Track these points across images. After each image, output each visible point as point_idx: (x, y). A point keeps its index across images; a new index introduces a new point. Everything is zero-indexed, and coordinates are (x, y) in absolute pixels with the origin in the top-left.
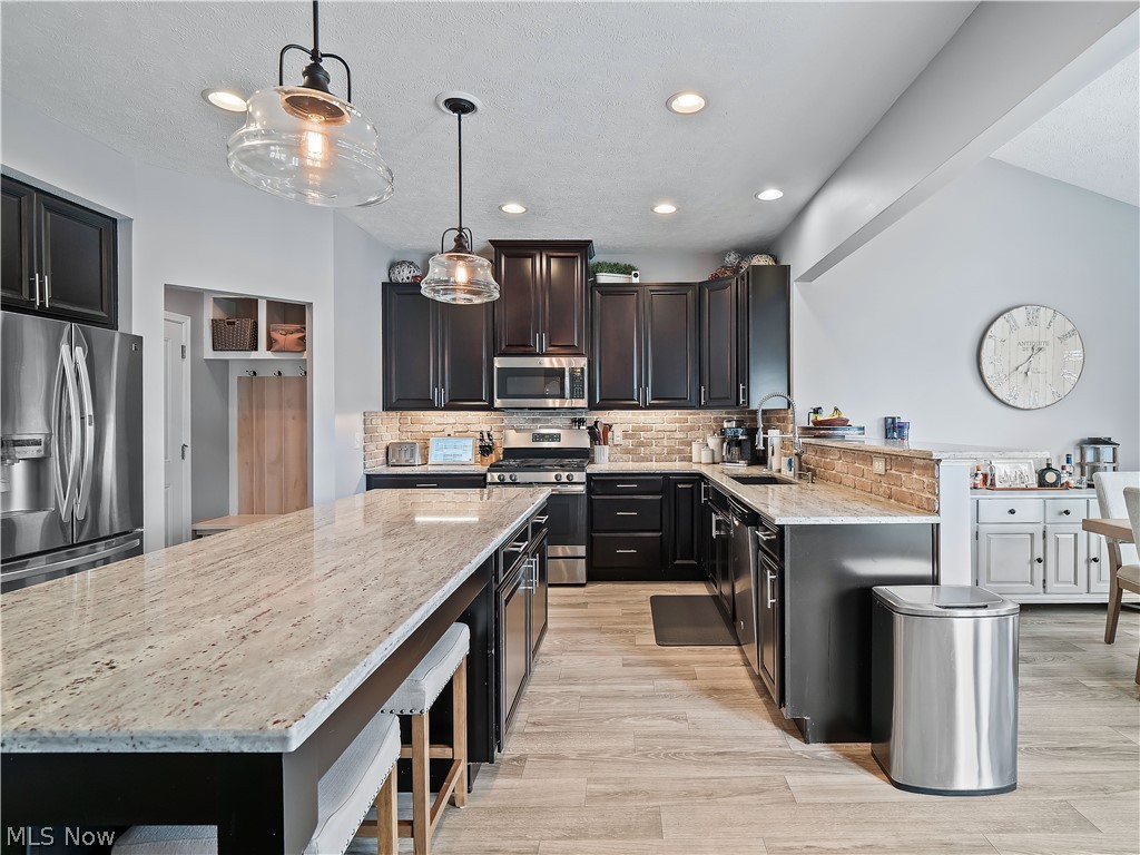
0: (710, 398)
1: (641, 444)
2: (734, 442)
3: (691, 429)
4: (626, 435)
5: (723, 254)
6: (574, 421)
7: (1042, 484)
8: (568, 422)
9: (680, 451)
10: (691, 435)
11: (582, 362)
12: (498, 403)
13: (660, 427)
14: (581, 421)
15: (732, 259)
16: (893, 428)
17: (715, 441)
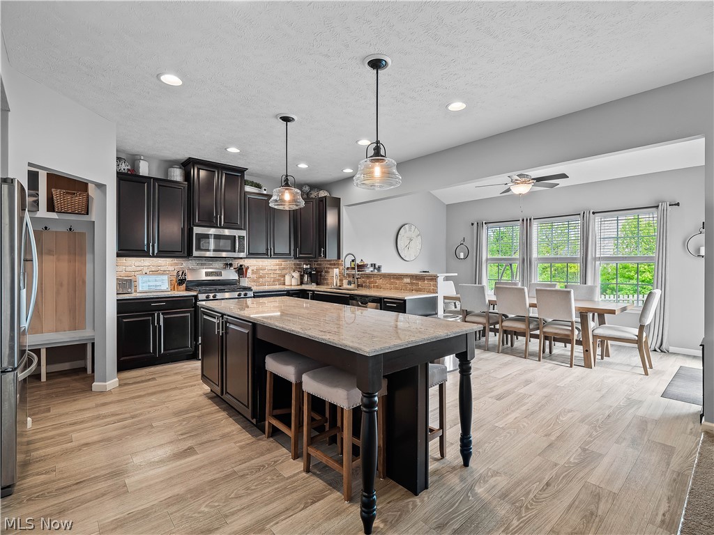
0: (301, 253)
1: (261, 277)
2: (309, 274)
3: (284, 269)
4: (253, 272)
6: (227, 264)
8: (222, 265)
9: (279, 280)
10: (284, 272)
11: (243, 233)
12: (195, 253)
13: (270, 268)
14: (231, 265)
15: (307, 189)
17: (296, 275)
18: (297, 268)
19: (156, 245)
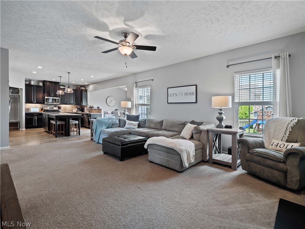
0: (76, 103)
1: (66, 109)
2: (80, 109)
3: (73, 107)
4: (63, 108)
5: (77, 86)
7: (112, 113)
8: (54, 106)
9: (71, 110)
11: (59, 98)
12: (45, 103)
13: (68, 107)
14: (56, 106)
15: (79, 87)
16: (98, 108)
17: (76, 109)
18: (77, 107)
19: (35, 101)
